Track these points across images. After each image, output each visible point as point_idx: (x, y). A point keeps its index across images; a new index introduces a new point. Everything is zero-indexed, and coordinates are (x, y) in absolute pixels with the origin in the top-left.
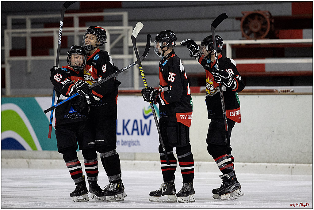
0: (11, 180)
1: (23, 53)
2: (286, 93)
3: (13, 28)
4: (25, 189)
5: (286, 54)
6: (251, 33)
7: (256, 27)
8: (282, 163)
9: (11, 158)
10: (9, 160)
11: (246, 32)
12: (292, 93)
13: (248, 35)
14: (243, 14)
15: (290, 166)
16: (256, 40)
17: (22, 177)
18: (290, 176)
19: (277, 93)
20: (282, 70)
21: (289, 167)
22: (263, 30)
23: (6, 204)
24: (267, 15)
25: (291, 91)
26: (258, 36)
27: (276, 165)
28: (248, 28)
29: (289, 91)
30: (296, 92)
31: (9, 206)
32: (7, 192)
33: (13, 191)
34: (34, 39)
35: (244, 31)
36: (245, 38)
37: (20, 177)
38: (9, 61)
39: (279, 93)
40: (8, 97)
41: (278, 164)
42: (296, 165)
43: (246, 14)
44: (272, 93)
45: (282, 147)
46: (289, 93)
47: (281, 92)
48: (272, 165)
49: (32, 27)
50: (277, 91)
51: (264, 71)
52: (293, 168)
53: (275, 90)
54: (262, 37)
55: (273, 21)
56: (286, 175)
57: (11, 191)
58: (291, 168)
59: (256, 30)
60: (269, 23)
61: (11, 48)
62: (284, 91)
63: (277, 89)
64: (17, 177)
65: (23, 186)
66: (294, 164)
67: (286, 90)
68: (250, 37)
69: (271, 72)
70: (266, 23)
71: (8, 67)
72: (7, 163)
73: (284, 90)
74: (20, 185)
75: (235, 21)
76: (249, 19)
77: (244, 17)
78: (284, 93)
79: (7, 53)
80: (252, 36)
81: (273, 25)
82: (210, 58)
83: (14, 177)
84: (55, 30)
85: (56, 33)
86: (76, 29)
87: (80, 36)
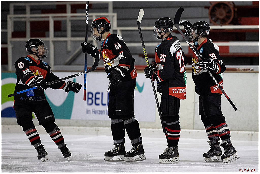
0: (12, 143)
1: (23, 35)
2: (247, 71)
3: (15, 14)
4: (24, 151)
5: (247, 39)
6: (217, 19)
7: (221, 15)
8: (243, 131)
9: (12, 125)
10: (10, 126)
11: (214, 19)
12: (252, 71)
13: (215, 21)
14: (211, 4)
15: (250, 133)
16: (221, 25)
17: (21, 141)
18: (250, 142)
19: (239, 71)
20: (244, 51)
21: (249, 135)
22: (228, 17)
23: (7, 163)
24: (231, 5)
25: (251, 69)
26: (223, 22)
27: (238, 133)
28: (215, 15)
29: (249, 70)
30: (255, 70)
31: (10, 165)
32: (9, 154)
33: (14, 153)
34: (32, 23)
35: (212, 18)
36: (212, 24)
37: (19, 141)
38: (11, 42)
39: (240, 71)
40: (10, 72)
41: (240, 132)
42: (254, 133)
43: (213, 4)
44: (235, 71)
45: (242, 117)
46: (249, 71)
47: (242, 71)
48: (234, 132)
49: (31, 13)
50: (239, 69)
51: (228, 53)
52: (252, 135)
53: (237, 69)
54: (227, 23)
55: (236, 10)
56: (246, 141)
57: (12, 153)
58: (250, 135)
59: (221, 17)
60: (233, 12)
61: (13, 31)
62: (245, 70)
63: (239, 68)
64: (17, 141)
65: (22, 149)
66: (253, 132)
67: (247, 68)
68: (217, 23)
69: (234, 53)
70: (230, 11)
71: (10, 47)
72: (9, 129)
73: (245, 68)
74: (20, 148)
75: (203, 9)
76: (216, 8)
77: (211, 6)
78: (245, 71)
79: (9, 35)
80: (218, 22)
81: (236, 14)
82: (197, 41)
83: (14, 141)
84: (50, 15)
85: (51, 18)
86: (69, 14)
87: (72, 21)
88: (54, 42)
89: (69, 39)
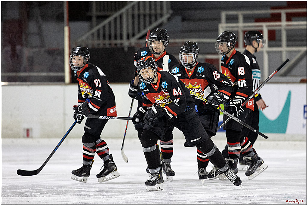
49: (244, 22)
84: (264, 24)
85: (265, 27)
86: (284, 23)
87: (287, 30)
88: (269, 53)
89: (284, 49)
